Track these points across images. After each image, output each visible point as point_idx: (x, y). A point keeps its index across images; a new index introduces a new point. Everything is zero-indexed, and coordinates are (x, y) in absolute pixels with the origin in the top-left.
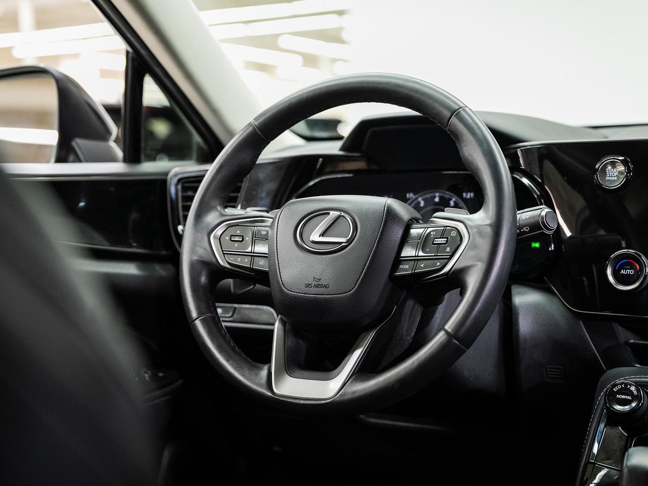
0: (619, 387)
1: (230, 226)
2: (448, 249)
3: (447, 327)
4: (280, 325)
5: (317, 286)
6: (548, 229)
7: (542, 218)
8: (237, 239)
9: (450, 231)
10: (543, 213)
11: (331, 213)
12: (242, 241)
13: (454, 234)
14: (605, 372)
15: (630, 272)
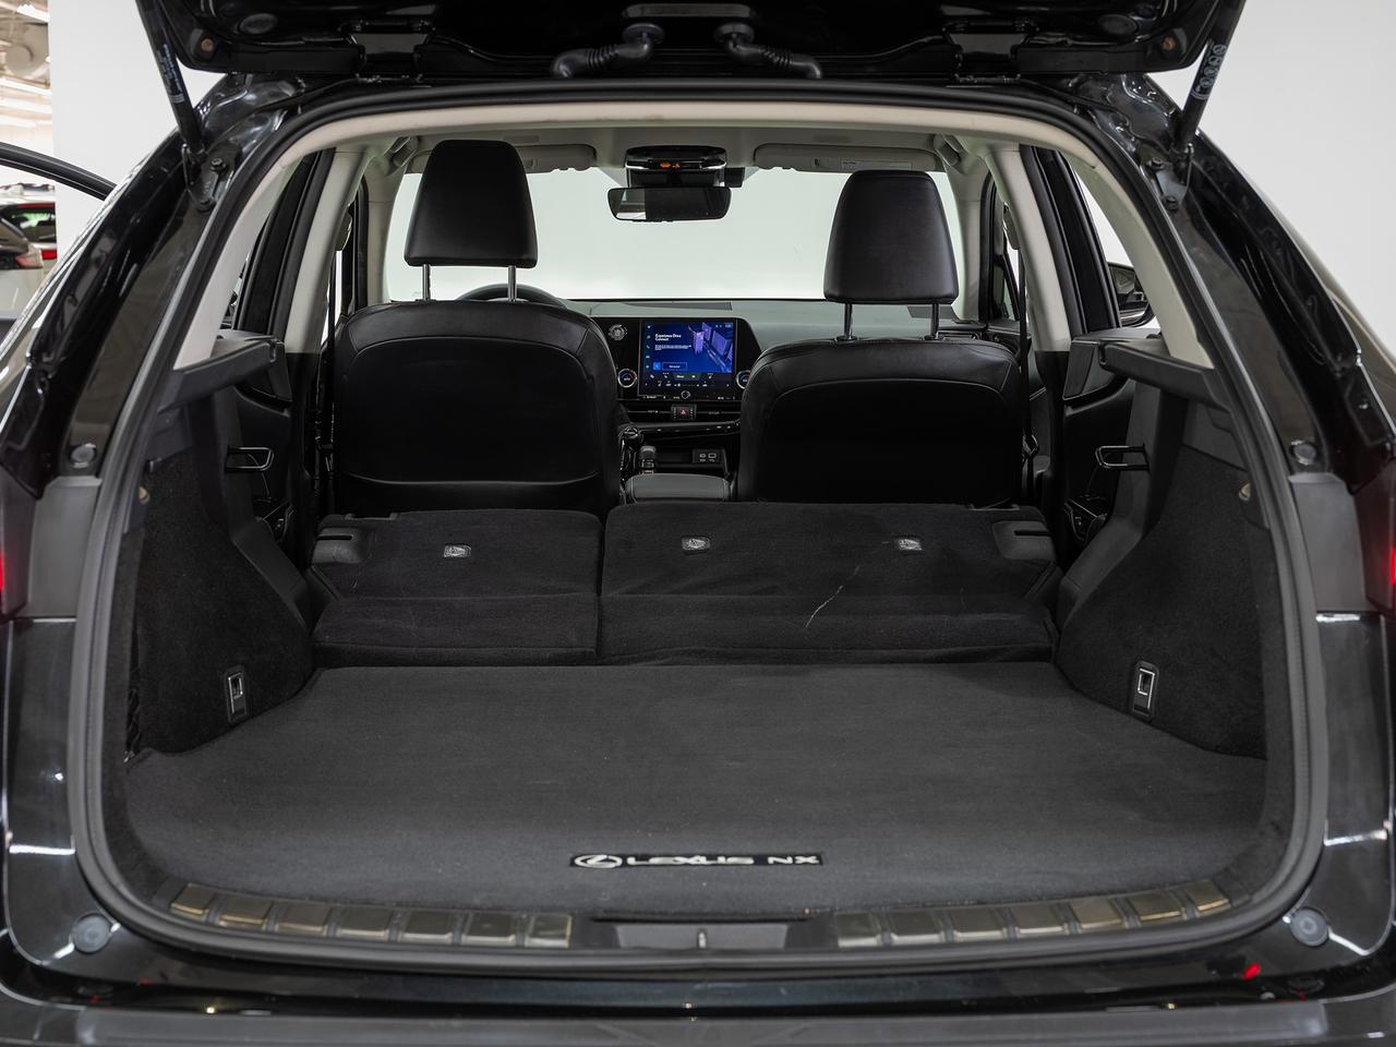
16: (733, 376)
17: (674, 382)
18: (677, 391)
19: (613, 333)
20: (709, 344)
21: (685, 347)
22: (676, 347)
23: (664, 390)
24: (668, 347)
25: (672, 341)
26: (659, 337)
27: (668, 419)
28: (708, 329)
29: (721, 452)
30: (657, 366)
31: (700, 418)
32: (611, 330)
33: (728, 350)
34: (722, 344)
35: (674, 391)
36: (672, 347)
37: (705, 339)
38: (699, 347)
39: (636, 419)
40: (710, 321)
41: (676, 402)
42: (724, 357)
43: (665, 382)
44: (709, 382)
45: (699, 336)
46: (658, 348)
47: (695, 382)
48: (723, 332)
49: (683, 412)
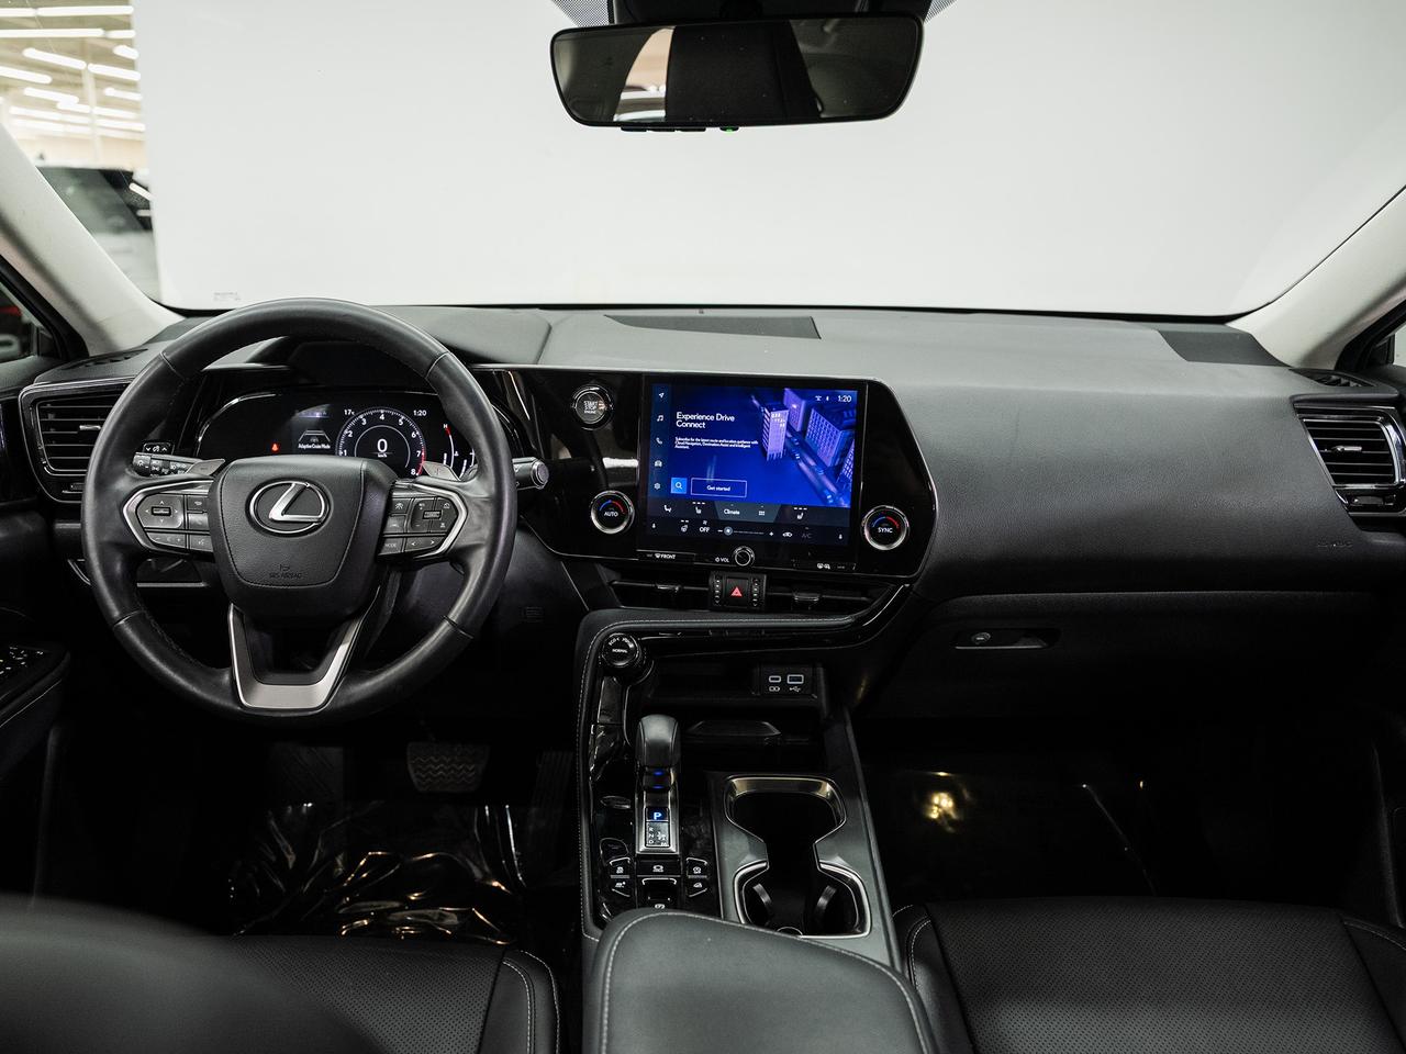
0: (614, 640)
1: (148, 494)
2: (443, 525)
3: (450, 617)
4: (236, 618)
5: (286, 576)
6: (540, 484)
7: (534, 472)
8: (162, 511)
9: (442, 503)
10: (535, 467)
11: (294, 483)
12: (169, 514)
13: (447, 506)
14: (588, 612)
15: (615, 514)
16: (855, 514)
17: (717, 523)
18: (727, 546)
19: (582, 405)
20: (799, 440)
21: (743, 444)
22: (724, 443)
23: (693, 539)
24: (705, 442)
25: (712, 430)
26: (684, 419)
27: (702, 602)
28: (797, 406)
29: (815, 674)
30: (678, 486)
31: (772, 605)
32: (578, 396)
33: (843, 454)
34: (829, 441)
35: (719, 545)
36: (714, 443)
37: (789, 427)
38: (776, 441)
39: (630, 598)
40: (805, 386)
41: (722, 568)
42: (835, 472)
43: (695, 523)
44: (797, 528)
45: (777, 421)
46: (682, 443)
47: (765, 527)
48: (833, 412)
49: (737, 593)
